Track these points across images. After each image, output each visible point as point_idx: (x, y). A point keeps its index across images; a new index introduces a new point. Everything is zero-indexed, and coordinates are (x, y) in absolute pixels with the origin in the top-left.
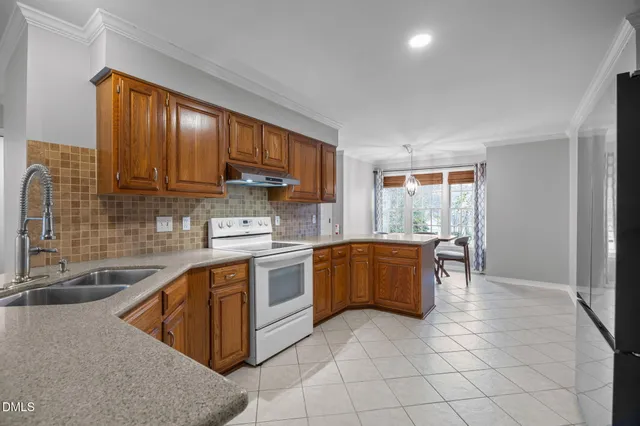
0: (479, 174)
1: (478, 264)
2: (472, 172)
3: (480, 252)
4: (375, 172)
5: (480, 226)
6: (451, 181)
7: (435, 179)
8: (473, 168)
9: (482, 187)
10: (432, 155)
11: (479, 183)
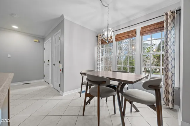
0: (169, 21)
1: (168, 99)
2: (162, 23)
3: (170, 90)
4: (97, 36)
5: (170, 66)
6: (142, 34)
7: (131, 34)
8: (163, 19)
9: (173, 32)
10: (128, 18)
11: (169, 28)
